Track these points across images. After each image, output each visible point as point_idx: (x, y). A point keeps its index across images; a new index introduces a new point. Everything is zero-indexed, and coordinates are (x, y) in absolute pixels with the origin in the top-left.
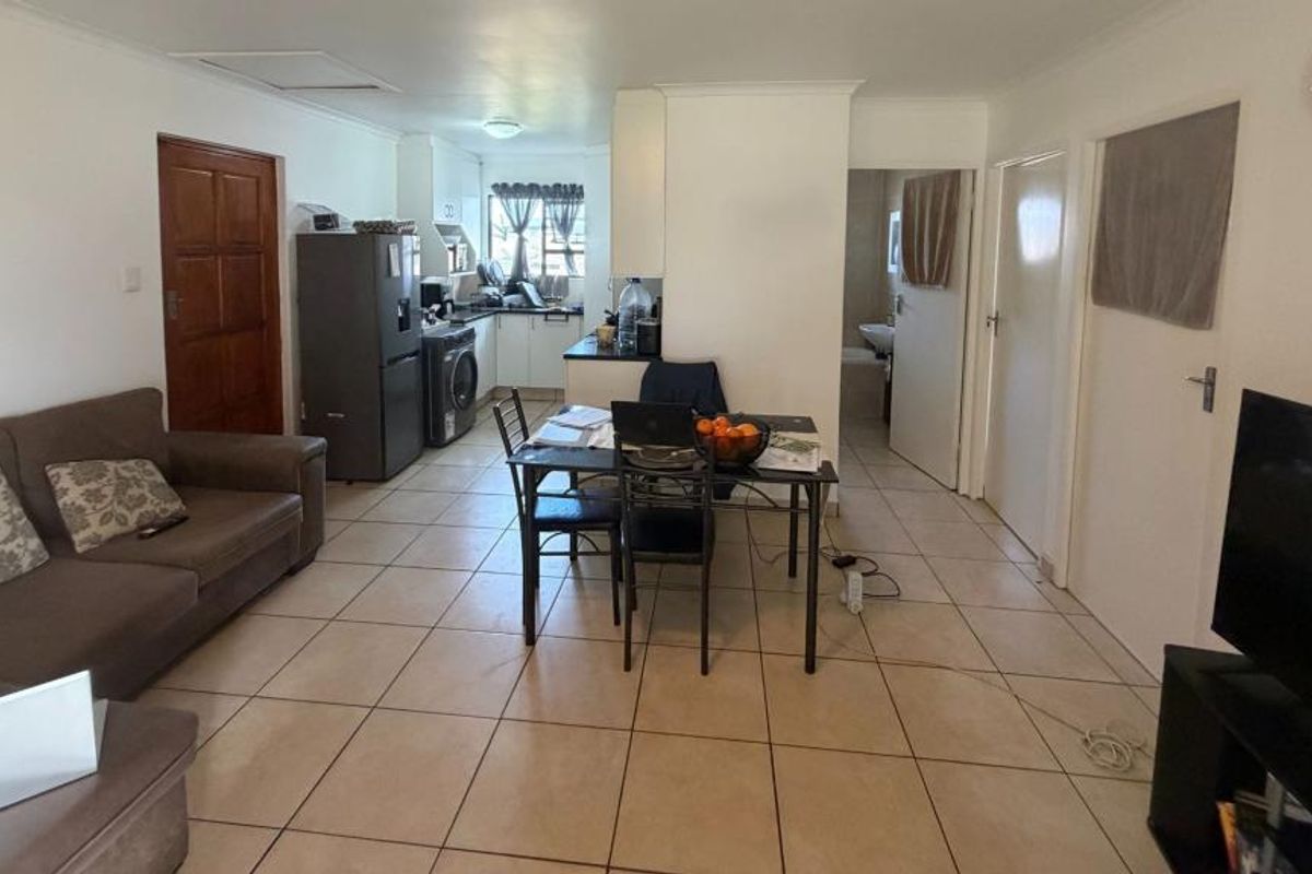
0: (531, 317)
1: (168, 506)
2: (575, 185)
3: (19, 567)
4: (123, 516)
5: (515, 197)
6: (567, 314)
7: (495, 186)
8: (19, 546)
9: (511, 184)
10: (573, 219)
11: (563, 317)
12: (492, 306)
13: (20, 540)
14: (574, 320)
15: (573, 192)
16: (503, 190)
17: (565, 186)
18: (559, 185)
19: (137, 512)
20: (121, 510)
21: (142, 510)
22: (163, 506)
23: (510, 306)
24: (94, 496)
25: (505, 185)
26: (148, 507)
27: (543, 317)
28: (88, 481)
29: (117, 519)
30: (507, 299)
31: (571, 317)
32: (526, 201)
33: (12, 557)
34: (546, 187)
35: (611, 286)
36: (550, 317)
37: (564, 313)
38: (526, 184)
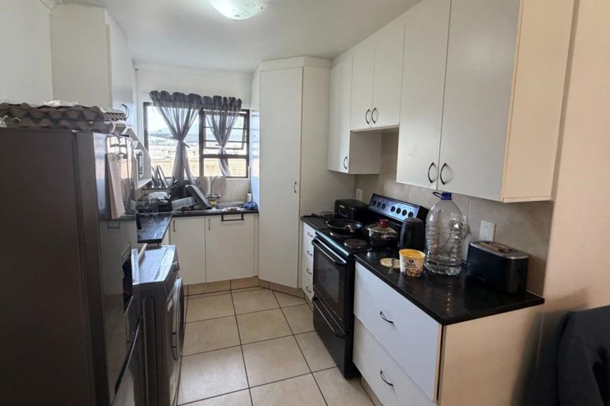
0: (207, 218)
2: (234, 99)
5: (174, 106)
6: (242, 213)
7: (154, 94)
9: (171, 93)
10: (230, 128)
11: (239, 217)
12: (163, 209)
14: (249, 218)
15: (231, 105)
16: (162, 98)
17: (225, 98)
18: (220, 97)
23: (183, 209)
25: (164, 93)
27: (219, 218)
30: (178, 203)
31: (245, 216)
32: (186, 110)
34: (206, 98)
35: (297, 189)
36: (226, 217)
37: (239, 213)
38: (187, 94)
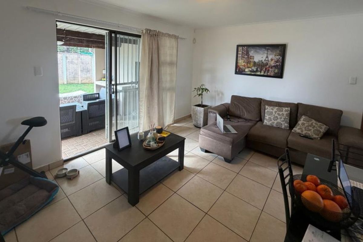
1: (314, 135)
3: (282, 126)
4: (303, 130)
8: (283, 123)
13: (284, 122)
19: (306, 131)
20: (304, 129)
21: (307, 132)
22: (313, 134)
24: (303, 124)
26: (309, 132)
28: (305, 121)
29: (301, 130)
33: (281, 124)
